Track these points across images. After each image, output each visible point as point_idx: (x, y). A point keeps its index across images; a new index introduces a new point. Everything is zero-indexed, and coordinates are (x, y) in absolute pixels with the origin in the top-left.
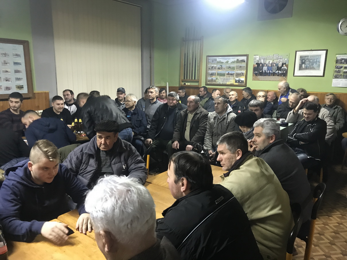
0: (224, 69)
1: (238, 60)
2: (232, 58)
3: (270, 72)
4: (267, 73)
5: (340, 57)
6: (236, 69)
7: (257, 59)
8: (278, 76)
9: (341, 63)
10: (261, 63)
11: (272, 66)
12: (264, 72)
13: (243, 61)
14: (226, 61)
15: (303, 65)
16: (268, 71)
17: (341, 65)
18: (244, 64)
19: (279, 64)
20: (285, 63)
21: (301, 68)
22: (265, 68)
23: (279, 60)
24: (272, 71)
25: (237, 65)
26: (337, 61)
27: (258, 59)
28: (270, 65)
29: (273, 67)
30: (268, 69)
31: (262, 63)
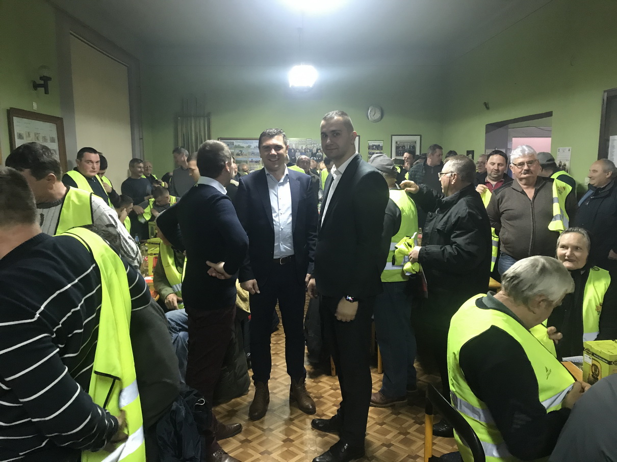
0: (246, 155)
5: (371, 143)
9: (373, 149)
10: (292, 149)
11: (305, 152)
14: (247, 145)
17: (373, 151)
19: (313, 149)
22: (298, 154)
23: (313, 145)
26: (369, 148)
28: (303, 151)
31: (294, 149)
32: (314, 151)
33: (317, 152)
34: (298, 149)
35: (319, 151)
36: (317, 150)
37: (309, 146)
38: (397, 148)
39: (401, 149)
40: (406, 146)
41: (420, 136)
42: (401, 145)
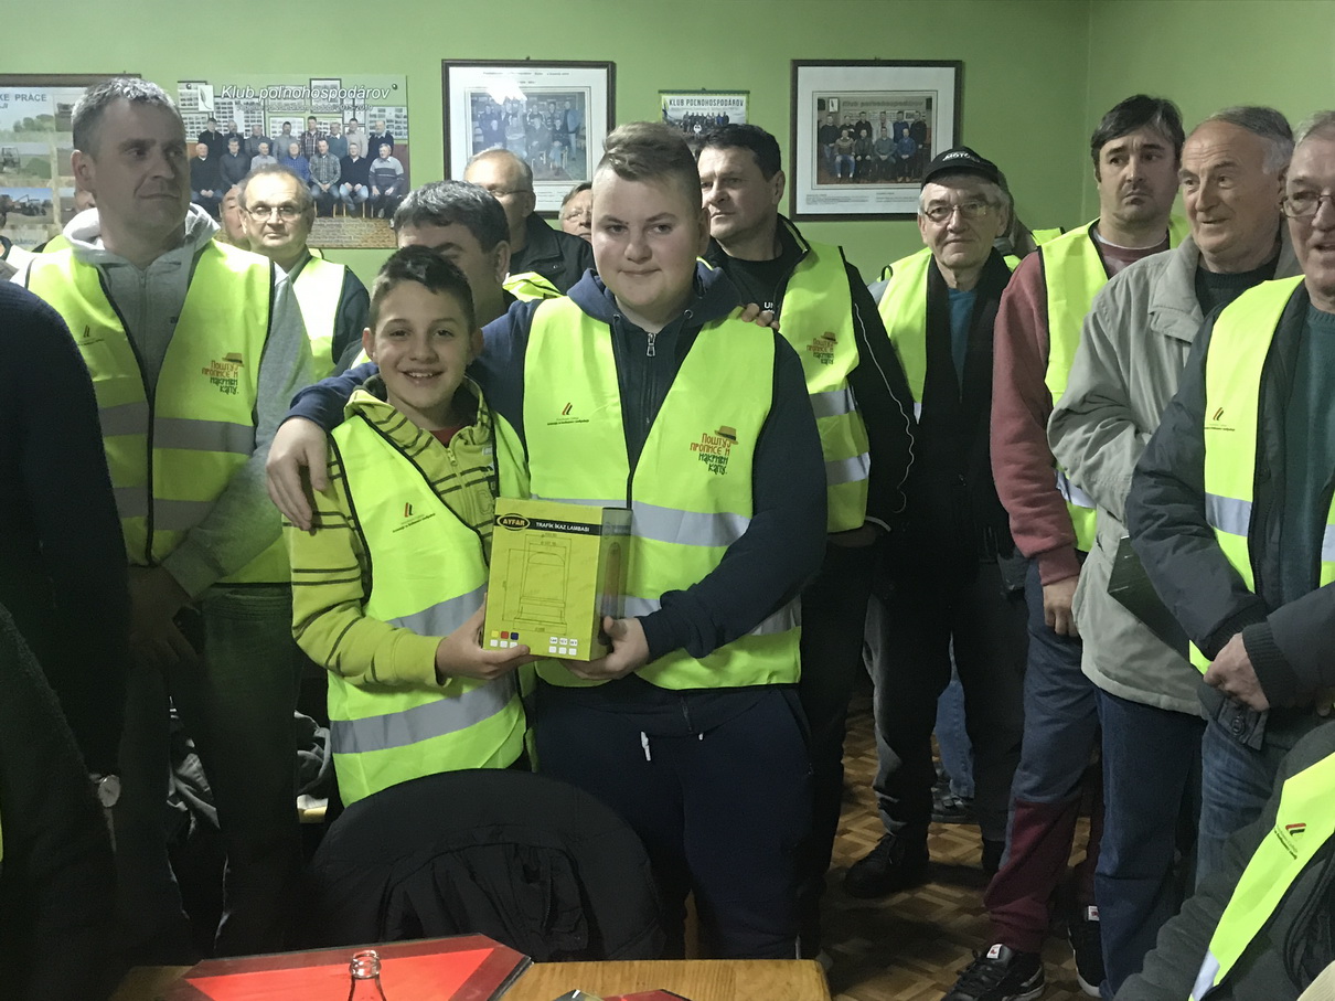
1: (60, 108)
2: (23, 97)
5: (680, 107)
6: (60, 174)
7: (202, 107)
8: (356, 213)
10: (231, 135)
11: (306, 153)
19: (352, 138)
20: (388, 135)
23: (348, 115)
24: (311, 185)
27: (207, 105)
28: (295, 149)
29: (315, 158)
31: (240, 137)
32: (358, 147)
33: (374, 152)
34: (265, 139)
35: (385, 149)
36: (375, 143)
37: (325, 123)
38: (826, 135)
39: (845, 141)
40: (876, 127)
41: (958, 65)
42: (849, 117)
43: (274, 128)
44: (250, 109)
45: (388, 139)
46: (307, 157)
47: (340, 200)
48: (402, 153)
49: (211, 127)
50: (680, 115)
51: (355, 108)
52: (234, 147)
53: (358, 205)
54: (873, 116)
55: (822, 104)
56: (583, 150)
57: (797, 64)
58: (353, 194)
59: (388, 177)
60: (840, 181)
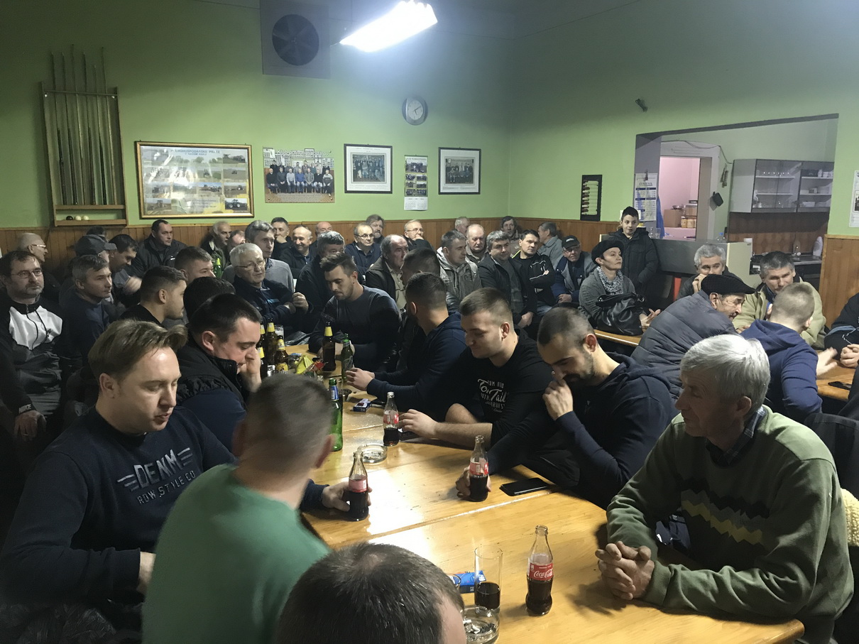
1: (226, 156)
2: (212, 152)
3: (301, 185)
4: (297, 186)
5: (410, 160)
6: (225, 177)
7: (271, 157)
8: (318, 192)
9: (412, 170)
10: (280, 166)
11: (304, 172)
12: (289, 184)
13: (239, 160)
14: (195, 157)
15: (360, 172)
16: (298, 184)
17: (413, 174)
18: (241, 167)
19: (317, 168)
21: (356, 178)
22: (291, 177)
23: (316, 160)
24: (305, 182)
25: (226, 168)
26: (408, 167)
27: (273, 156)
28: (300, 171)
29: (306, 174)
30: (297, 179)
31: (283, 166)
32: (319, 171)
33: (324, 173)
34: (291, 168)
35: (327, 171)
36: (324, 169)
37: (309, 163)
38: (448, 169)
39: (452, 171)
40: (460, 167)
41: (480, 150)
42: (454, 164)
43: (294, 164)
44: (286, 158)
45: (328, 168)
46: (304, 174)
47: (314, 188)
48: (332, 172)
49: (274, 163)
50: (410, 163)
51: (318, 158)
52: (281, 170)
53: (319, 189)
54: (460, 163)
55: (447, 160)
56: (384, 172)
57: (440, 148)
58: (318, 185)
59: (329, 180)
60: (451, 183)
